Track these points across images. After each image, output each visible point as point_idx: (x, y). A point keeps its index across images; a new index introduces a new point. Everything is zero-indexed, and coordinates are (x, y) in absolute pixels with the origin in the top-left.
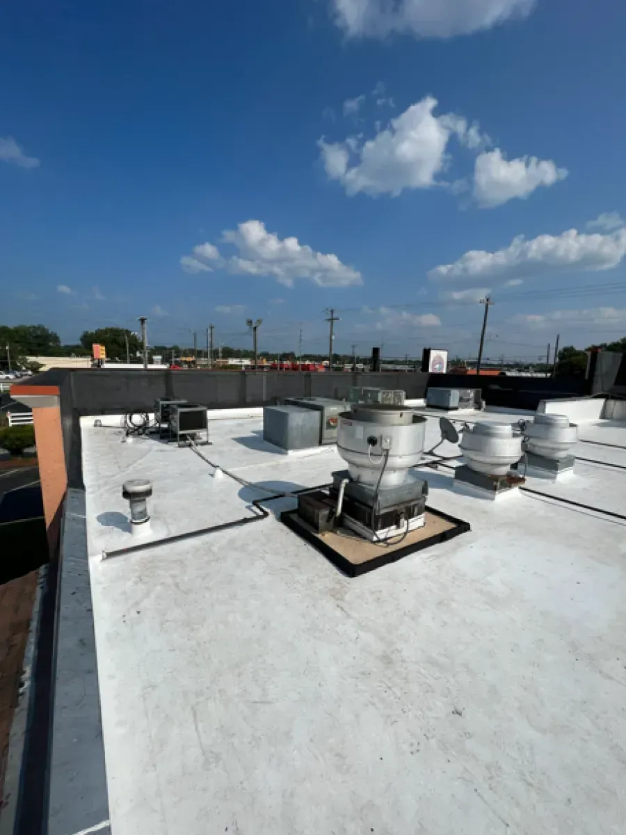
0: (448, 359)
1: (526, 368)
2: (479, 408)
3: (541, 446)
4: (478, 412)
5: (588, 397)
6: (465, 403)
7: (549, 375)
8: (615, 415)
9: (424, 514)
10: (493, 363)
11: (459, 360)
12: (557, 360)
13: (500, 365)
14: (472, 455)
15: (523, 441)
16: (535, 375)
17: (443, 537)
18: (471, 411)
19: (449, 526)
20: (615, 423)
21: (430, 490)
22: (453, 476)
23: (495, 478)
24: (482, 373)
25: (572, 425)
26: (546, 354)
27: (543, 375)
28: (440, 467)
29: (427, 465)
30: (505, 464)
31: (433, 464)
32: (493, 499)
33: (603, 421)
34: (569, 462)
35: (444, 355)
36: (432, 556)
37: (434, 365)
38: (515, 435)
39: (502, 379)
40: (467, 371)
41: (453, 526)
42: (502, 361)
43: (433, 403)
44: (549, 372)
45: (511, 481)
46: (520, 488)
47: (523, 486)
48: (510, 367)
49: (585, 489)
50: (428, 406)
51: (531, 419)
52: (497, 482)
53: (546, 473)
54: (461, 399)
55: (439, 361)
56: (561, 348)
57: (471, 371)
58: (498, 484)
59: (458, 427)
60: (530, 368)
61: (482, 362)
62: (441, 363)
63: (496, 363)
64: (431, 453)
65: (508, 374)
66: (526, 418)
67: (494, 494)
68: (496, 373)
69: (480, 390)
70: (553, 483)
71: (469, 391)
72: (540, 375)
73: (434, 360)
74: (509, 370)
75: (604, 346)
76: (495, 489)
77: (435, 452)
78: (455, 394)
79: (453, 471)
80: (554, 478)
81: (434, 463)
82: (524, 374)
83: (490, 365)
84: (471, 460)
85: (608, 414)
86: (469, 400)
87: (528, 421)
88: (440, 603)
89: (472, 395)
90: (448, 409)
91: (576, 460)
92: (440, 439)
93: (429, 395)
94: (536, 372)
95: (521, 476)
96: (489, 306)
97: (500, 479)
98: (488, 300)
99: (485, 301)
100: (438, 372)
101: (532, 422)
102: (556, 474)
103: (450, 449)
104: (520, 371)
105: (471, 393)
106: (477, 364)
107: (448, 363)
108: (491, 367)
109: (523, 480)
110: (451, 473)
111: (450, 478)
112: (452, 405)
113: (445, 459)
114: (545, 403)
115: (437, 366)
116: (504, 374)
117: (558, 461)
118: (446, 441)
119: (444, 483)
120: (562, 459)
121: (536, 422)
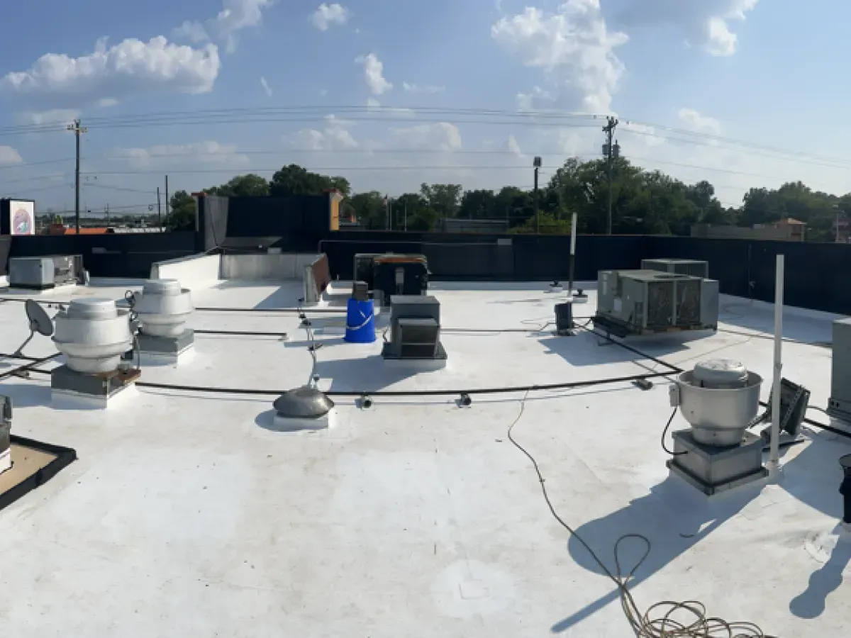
0: (35, 212)
1: (137, 222)
2: (81, 282)
3: (155, 323)
4: (80, 287)
5: (202, 254)
6: (64, 278)
7: (164, 229)
8: (232, 273)
9: (9, 450)
10: (97, 216)
11: (52, 216)
12: (171, 209)
13: (106, 220)
14: (70, 349)
15: (131, 320)
16: (148, 230)
17: (38, 479)
18: (72, 287)
19: (46, 459)
20: (233, 282)
21: (15, 411)
22: (49, 384)
23: (104, 377)
24: (83, 231)
25: (184, 291)
26: (157, 202)
27: (156, 230)
28: (32, 374)
29: (13, 373)
30: (114, 355)
31: (22, 372)
32: (104, 407)
33: (222, 281)
34: (188, 337)
35: (29, 208)
36: (25, 511)
37: (17, 224)
38: (120, 313)
39: (110, 239)
40: (65, 229)
41: (52, 457)
42: (107, 213)
43: (18, 281)
44: (164, 225)
45: (123, 376)
46: (137, 384)
47: (138, 380)
48: (118, 221)
49: (208, 368)
50: (13, 285)
51: (140, 289)
52: (106, 380)
53: (165, 357)
54: (57, 272)
55: (23, 218)
56: (172, 193)
57: (69, 230)
58: (108, 384)
59: (52, 313)
60: (143, 220)
61: (82, 216)
62: (26, 220)
63: (101, 217)
64: (18, 355)
65: (117, 231)
66: (134, 289)
67: (106, 399)
68: (102, 231)
69: (81, 256)
70: (175, 368)
71: (66, 259)
72: (154, 230)
73: (17, 217)
74: (117, 227)
75: (214, 189)
76: (104, 392)
77: (24, 352)
78: (48, 265)
79: (49, 377)
80: (174, 362)
81: (24, 368)
82: (135, 230)
83: (94, 220)
84: (71, 356)
85: (225, 272)
86: (68, 271)
87: (137, 293)
88: (37, 580)
89: (71, 264)
90: (39, 288)
91: (196, 335)
92: (29, 332)
93: (12, 268)
94: (149, 226)
95: (135, 367)
96: (81, 134)
97: (109, 377)
98: (78, 125)
99: (75, 126)
100: (24, 234)
101: (141, 293)
102: (176, 356)
103: (42, 346)
104: (131, 227)
105: (69, 262)
106: (75, 220)
107: (37, 219)
108: (96, 222)
109: (137, 372)
110: (46, 380)
111: (46, 388)
112: (45, 281)
113: (39, 361)
114: (157, 266)
115: (22, 225)
116: (111, 231)
117: (175, 339)
118: (37, 334)
119: (37, 397)
120: (179, 335)
121: (145, 292)
